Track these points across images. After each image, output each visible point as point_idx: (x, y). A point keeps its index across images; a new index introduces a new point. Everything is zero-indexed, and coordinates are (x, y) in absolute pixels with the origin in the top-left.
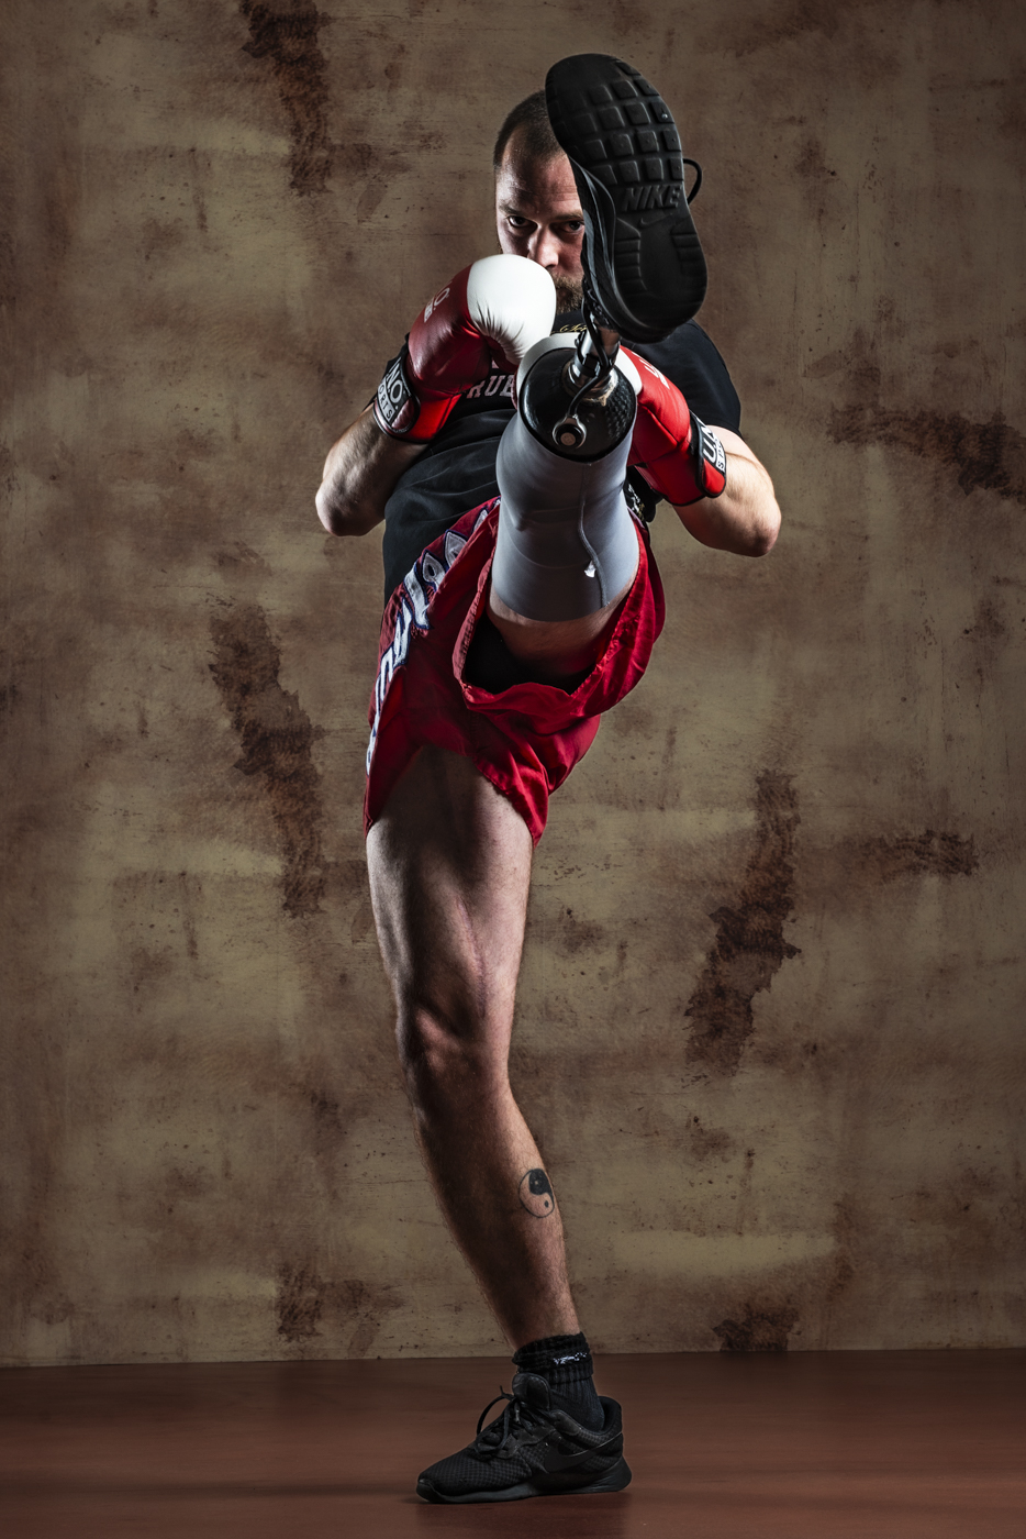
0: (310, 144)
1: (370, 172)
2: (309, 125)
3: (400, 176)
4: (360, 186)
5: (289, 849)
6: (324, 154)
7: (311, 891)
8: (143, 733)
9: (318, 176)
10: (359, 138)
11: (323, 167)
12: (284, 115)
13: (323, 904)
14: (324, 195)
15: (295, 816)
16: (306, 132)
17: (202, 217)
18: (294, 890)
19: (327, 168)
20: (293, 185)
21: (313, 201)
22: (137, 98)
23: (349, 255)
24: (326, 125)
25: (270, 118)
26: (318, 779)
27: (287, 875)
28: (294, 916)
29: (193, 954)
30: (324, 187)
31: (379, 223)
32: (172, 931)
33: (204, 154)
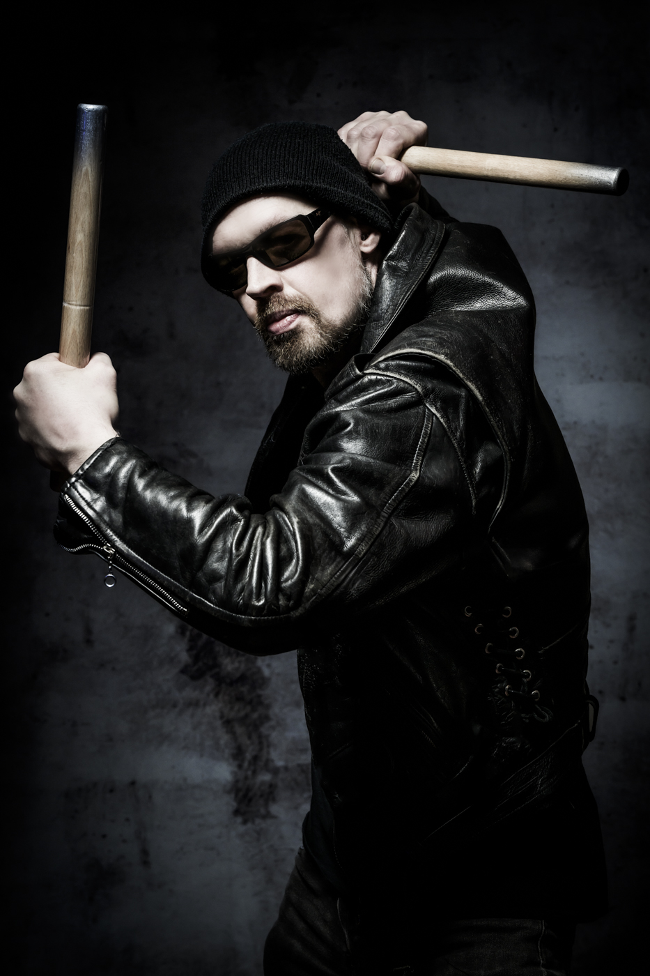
5: (238, 754)
7: (261, 796)
8: (89, 642)
13: (275, 809)
15: (243, 720)
18: (245, 796)
26: (264, 682)
27: (237, 781)
28: (245, 822)
29: (146, 863)
32: (124, 841)
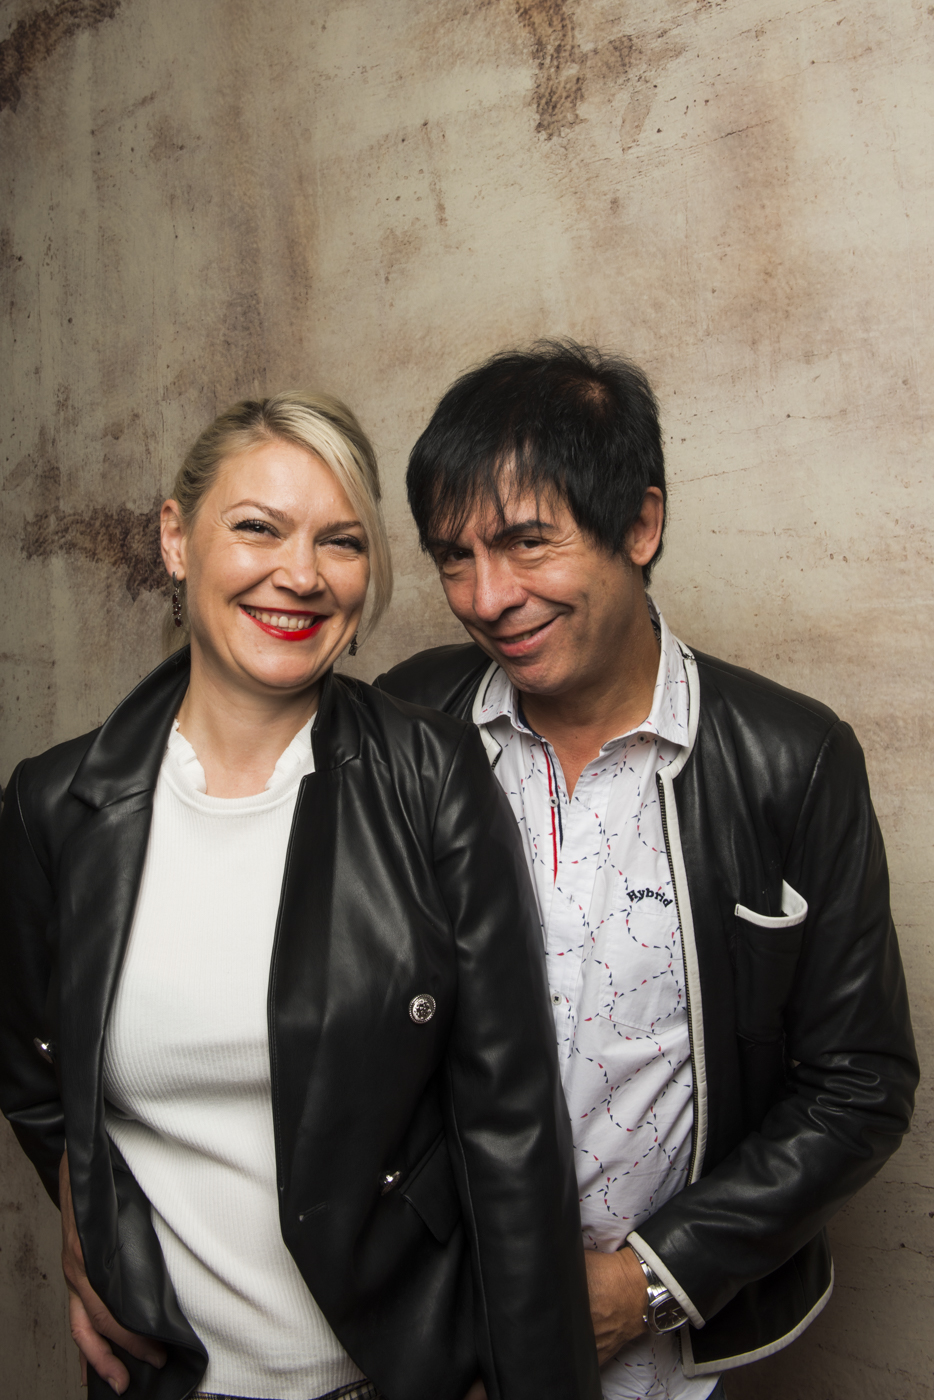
0: (555, 63)
1: (633, 73)
2: (552, 37)
3: (672, 65)
4: (622, 98)
6: (571, 71)
9: (568, 104)
10: (615, 30)
11: (574, 89)
12: (523, 35)
14: (577, 128)
16: (550, 49)
17: (441, 207)
19: (579, 89)
20: (540, 126)
21: (565, 142)
22: (365, 81)
23: (614, 202)
24: (573, 29)
25: (508, 46)
30: (577, 116)
31: (650, 143)
33: (438, 124)
